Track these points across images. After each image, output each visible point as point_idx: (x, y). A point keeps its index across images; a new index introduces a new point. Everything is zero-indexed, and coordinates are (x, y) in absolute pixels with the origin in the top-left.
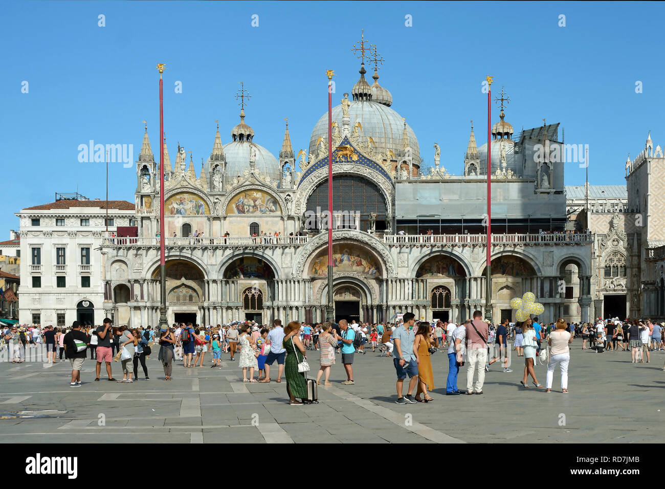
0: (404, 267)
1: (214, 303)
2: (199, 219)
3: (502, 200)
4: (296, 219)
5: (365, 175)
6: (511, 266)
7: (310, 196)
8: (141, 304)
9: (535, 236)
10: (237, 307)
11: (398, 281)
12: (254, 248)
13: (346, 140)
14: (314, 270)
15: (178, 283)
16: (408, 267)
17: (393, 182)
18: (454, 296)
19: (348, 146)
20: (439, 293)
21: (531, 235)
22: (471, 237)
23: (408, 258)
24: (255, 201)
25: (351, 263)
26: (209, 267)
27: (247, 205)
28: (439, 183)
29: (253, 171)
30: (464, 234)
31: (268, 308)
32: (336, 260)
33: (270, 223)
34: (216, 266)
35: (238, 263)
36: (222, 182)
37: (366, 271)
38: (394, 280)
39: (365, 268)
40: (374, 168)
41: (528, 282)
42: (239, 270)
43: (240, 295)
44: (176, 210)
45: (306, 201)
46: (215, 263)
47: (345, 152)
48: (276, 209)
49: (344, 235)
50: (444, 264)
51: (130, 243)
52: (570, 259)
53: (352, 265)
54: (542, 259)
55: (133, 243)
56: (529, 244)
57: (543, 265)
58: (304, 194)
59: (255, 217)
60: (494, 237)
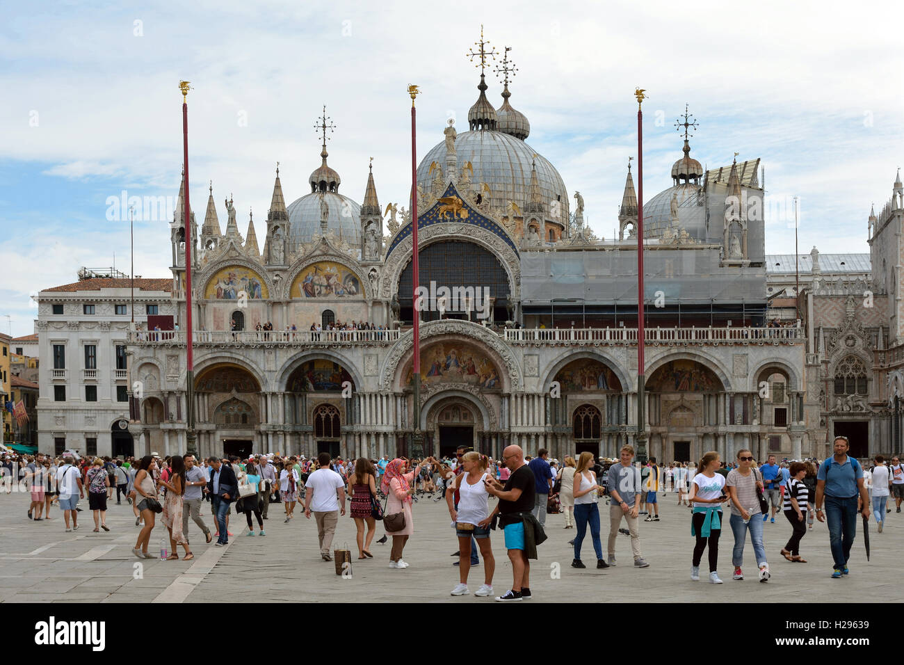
0: (533, 376)
1: (274, 427)
2: (254, 305)
3: (672, 277)
4: (384, 305)
5: (479, 239)
6: (687, 376)
7: (403, 271)
8: (177, 426)
9: (721, 331)
10: (306, 432)
11: (525, 396)
12: (326, 347)
13: (451, 190)
14: (409, 380)
15: (228, 396)
16: (538, 376)
17: (518, 250)
18: (606, 421)
19: (455, 197)
20: (584, 415)
21: (715, 329)
22: (628, 332)
23: (539, 364)
24: (328, 278)
25: (460, 369)
26: (266, 374)
27: (318, 285)
28: (581, 250)
29: (324, 235)
30: (618, 327)
31: (348, 434)
32: (439, 366)
33: (349, 310)
34: (276, 373)
35: (307, 368)
36: (284, 251)
37: (481, 382)
38: (519, 396)
39: (479, 377)
40: (491, 230)
41: (713, 400)
42: (308, 379)
43: (310, 415)
44: (223, 292)
45: (398, 279)
46: (273, 369)
47: (450, 207)
48: (357, 290)
49: (448, 329)
50: (591, 372)
51: (163, 339)
52: (773, 365)
53: (462, 373)
54: (731, 367)
55: (167, 338)
56: (712, 344)
57: (732, 376)
58: (395, 268)
59: (329, 302)
60: (661, 332)
